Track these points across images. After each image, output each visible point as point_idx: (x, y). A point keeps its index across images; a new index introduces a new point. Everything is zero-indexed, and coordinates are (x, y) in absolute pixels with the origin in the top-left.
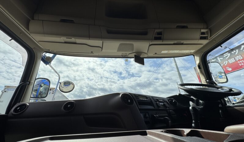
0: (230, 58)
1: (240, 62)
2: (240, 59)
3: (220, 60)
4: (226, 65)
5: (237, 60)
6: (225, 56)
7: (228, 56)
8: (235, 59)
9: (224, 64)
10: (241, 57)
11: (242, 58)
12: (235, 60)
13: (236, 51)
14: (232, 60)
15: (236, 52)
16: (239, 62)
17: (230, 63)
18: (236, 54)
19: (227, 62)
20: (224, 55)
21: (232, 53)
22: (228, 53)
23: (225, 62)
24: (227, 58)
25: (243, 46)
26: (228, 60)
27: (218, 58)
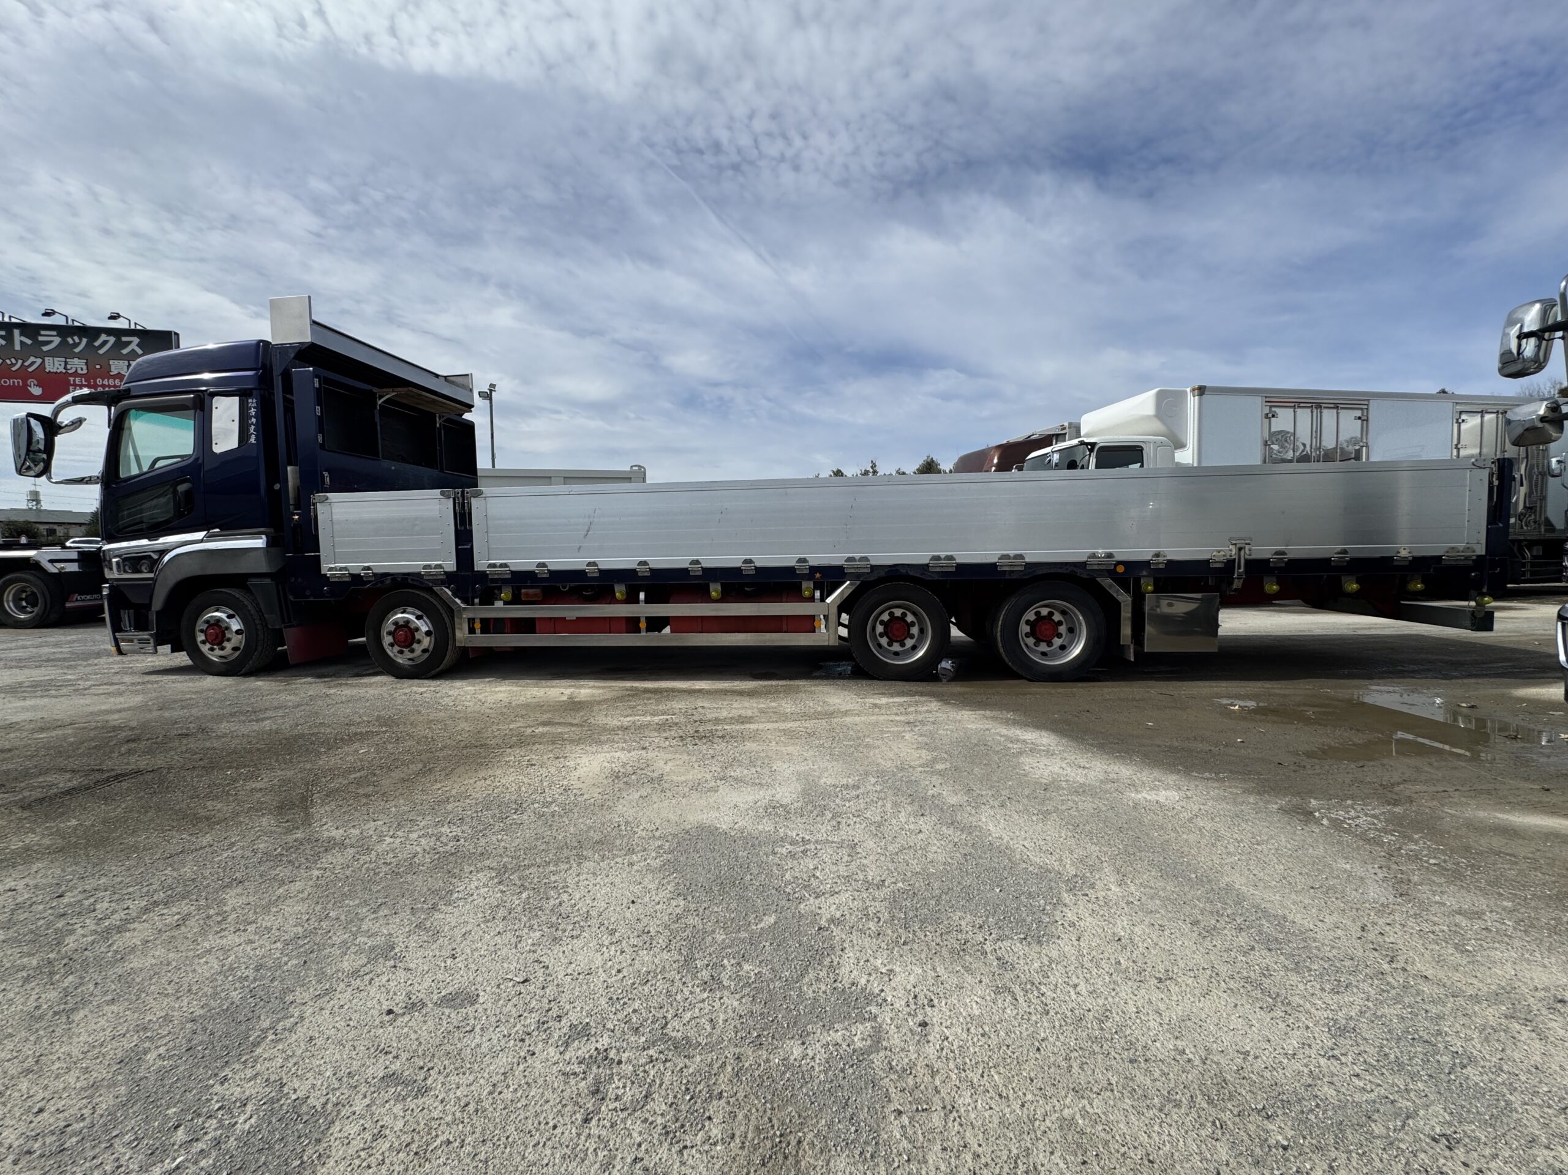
0: (52, 354)
1: (74, 381)
2: (80, 371)
3: (22, 342)
4: (30, 370)
5: (70, 372)
6: (41, 338)
7: (51, 342)
8: (66, 363)
9: (26, 364)
10: (85, 367)
11: (85, 372)
12: (65, 368)
13: (81, 340)
14: (57, 365)
15: (78, 345)
16: (72, 379)
17: (47, 370)
18: (77, 350)
19: (39, 361)
20: (43, 332)
21: (68, 342)
22: (55, 333)
23: (32, 359)
24: (45, 348)
25: (103, 337)
26: (46, 359)
27: (16, 332)
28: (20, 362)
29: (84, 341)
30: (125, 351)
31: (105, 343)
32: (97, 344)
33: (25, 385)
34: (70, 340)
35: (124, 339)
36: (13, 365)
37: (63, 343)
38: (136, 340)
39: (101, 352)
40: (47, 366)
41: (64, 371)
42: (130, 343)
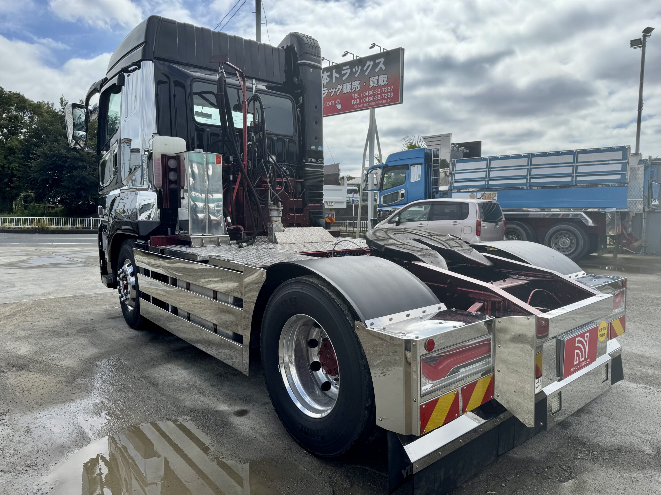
0: (347, 81)
2: (357, 90)
3: (336, 77)
4: (337, 94)
5: (353, 90)
6: (343, 72)
7: (346, 73)
8: (352, 85)
9: (336, 91)
10: (359, 86)
11: (359, 89)
12: (351, 89)
13: (358, 68)
14: (348, 88)
15: (357, 71)
16: (353, 95)
17: (344, 92)
18: (356, 76)
19: (341, 87)
20: (344, 68)
22: (348, 67)
23: (339, 86)
24: (344, 78)
25: (368, 63)
26: (344, 84)
27: (334, 71)
28: (334, 89)
29: (360, 67)
30: (377, 70)
31: (369, 66)
32: (365, 69)
33: (336, 104)
34: (354, 70)
35: (377, 61)
36: (332, 92)
37: (352, 71)
38: (382, 60)
39: (366, 74)
40: (344, 90)
41: (350, 91)
42: (380, 62)
